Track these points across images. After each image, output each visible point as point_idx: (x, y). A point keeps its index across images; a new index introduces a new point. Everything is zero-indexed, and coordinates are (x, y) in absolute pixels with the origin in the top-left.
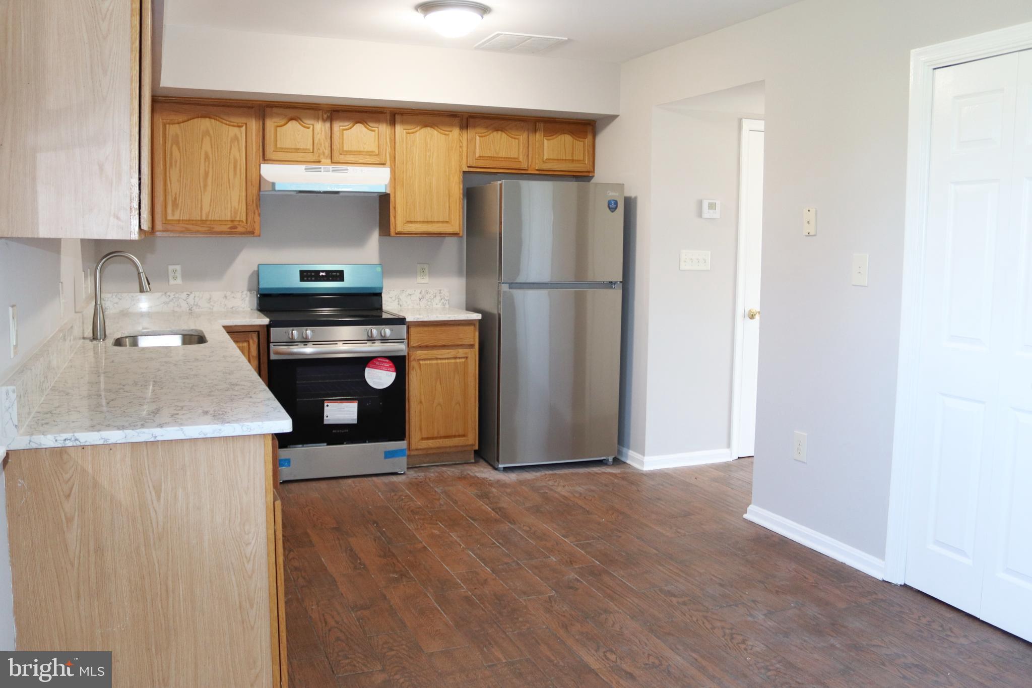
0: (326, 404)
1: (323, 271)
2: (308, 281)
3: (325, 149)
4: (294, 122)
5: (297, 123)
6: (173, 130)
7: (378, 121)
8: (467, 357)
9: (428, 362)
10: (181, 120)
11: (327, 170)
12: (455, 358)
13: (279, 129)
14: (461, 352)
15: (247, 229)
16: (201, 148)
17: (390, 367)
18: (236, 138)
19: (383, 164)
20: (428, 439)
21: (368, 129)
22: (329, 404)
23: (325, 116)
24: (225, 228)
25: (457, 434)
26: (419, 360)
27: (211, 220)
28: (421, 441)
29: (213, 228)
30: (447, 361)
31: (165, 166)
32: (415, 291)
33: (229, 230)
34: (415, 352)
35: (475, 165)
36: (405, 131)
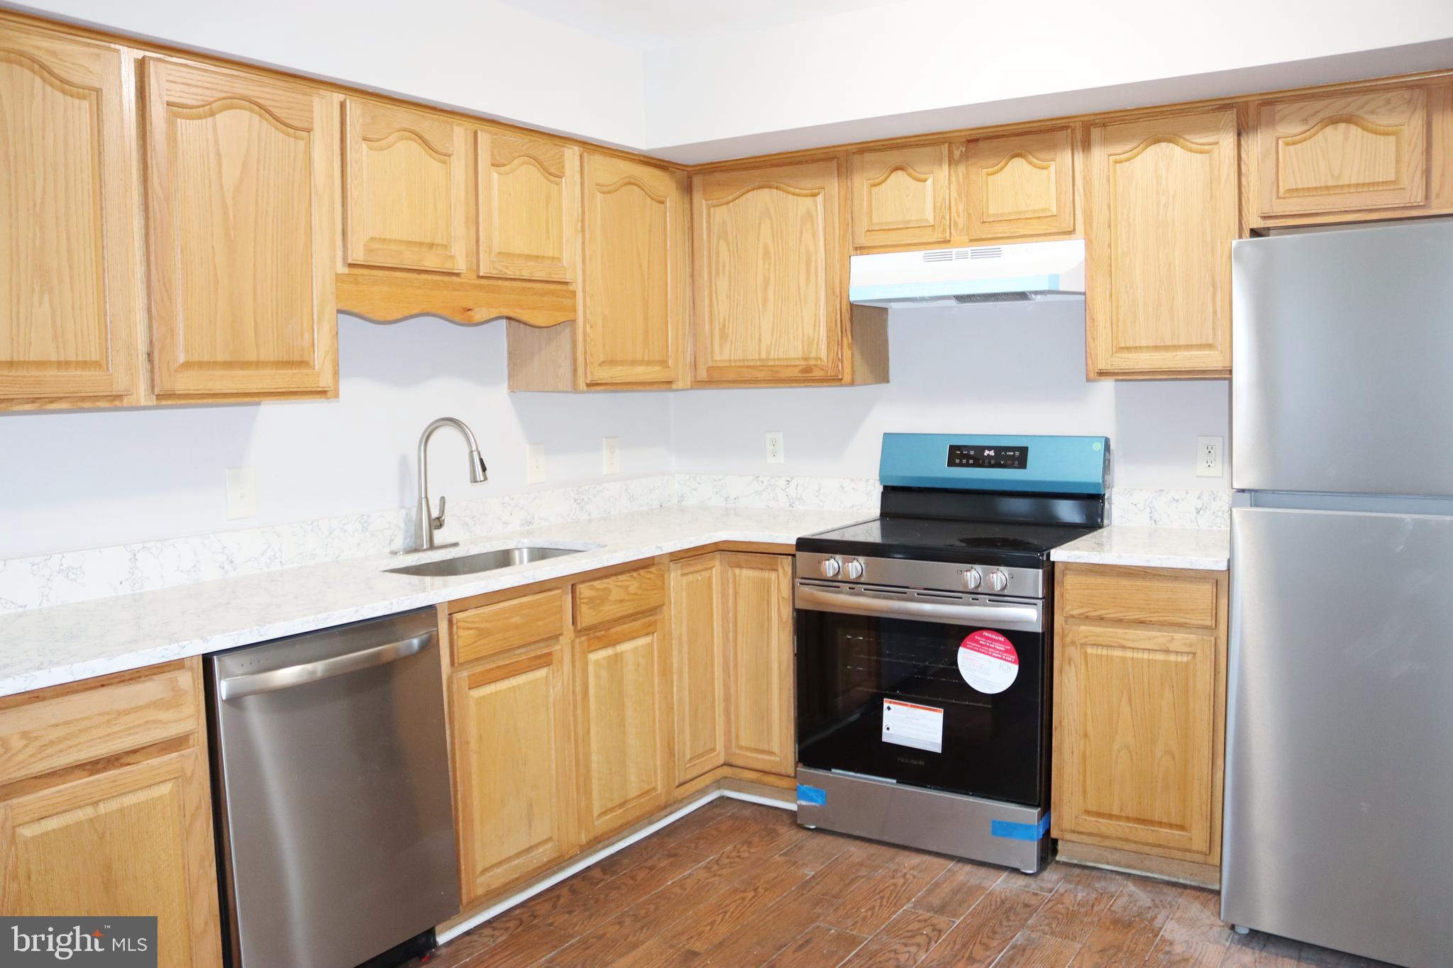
0: (886, 705)
1: (990, 448)
2: (961, 465)
3: (958, 216)
4: (900, 172)
5: (905, 173)
6: (721, 214)
7: (1053, 147)
8: (1194, 654)
9: (1104, 652)
10: (730, 198)
11: (962, 256)
12: (1167, 651)
13: (874, 190)
14: (1181, 639)
15: (827, 372)
16: (758, 240)
17: (1006, 651)
18: (809, 216)
19: (1070, 232)
20: (1099, 814)
21: (1035, 166)
22: (891, 706)
23: (957, 153)
24: (795, 373)
25: (1165, 820)
26: (1084, 645)
27: (774, 359)
28: (1084, 817)
29: (777, 372)
30: (1146, 656)
31: (710, 273)
32: (1187, 493)
33: (800, 375)
34: (1075, 628)
35: (1278, 210)
36: (1111, 157)
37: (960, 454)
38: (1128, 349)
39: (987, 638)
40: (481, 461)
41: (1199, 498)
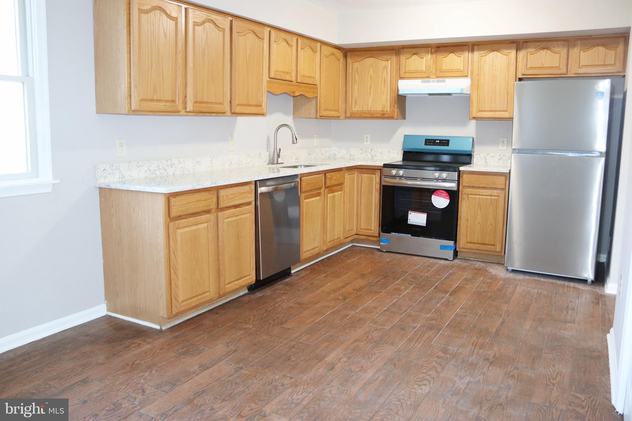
0: (409, 213)
1: (438, 140)
2: (429, 145)
3: (433, 69)
4: (415, 55)
5: (417, 56)
6: (356, 65)
7: (463, 51)
8: (499, 196)
9: (474, 196)
10: (360, 60)
11: (434, 81)
12: (491, 196)
13: (407, 60)
14: (495, 192)
15: (389, 115)
16: (369, 73)
17: (446, 196)
18: (386, 67)
19: (467, 76)
20: (470, 243)
21: (457, 56)
22: (411, 213)
23: (433, 51)
24: (379, 115)
25: (489, 243)
26: (468, 194)
27: (372, 111)
28: (466, 244)
29: (373, 115)
30: (485, 197)
31: (352, 83)
32: (496, 154)
33: (381, 116)
34: (466, 189)
35: (527, 73)
36: (480, 55)
37: (429, 142)
38: (482, 111)
39: (441, 192)
40: (296, 137)
41: (499, 156)
